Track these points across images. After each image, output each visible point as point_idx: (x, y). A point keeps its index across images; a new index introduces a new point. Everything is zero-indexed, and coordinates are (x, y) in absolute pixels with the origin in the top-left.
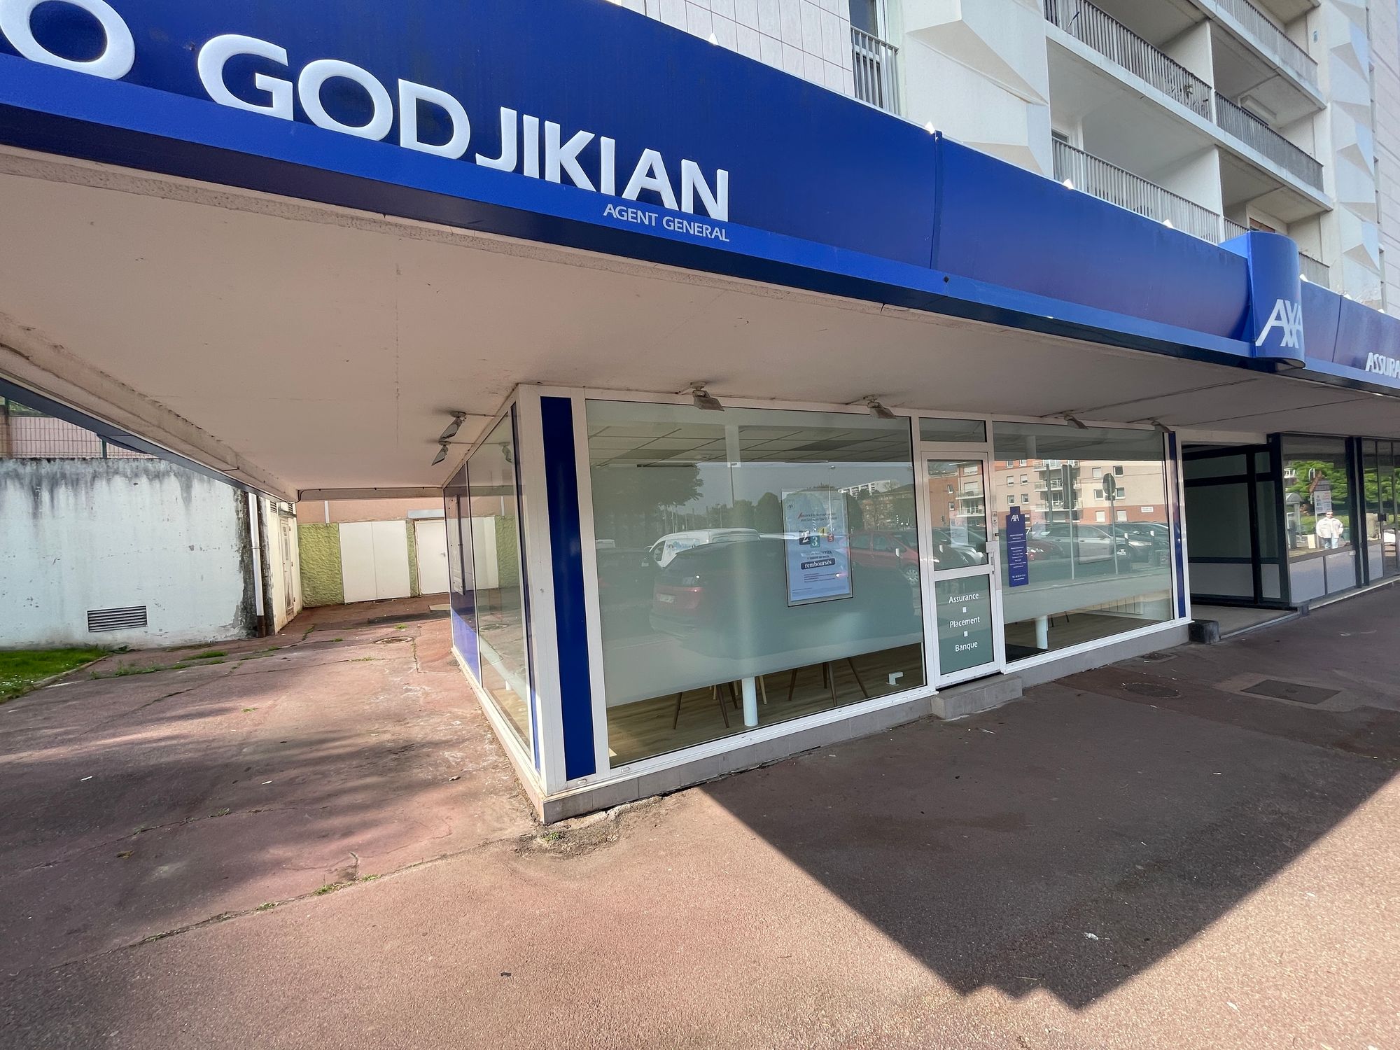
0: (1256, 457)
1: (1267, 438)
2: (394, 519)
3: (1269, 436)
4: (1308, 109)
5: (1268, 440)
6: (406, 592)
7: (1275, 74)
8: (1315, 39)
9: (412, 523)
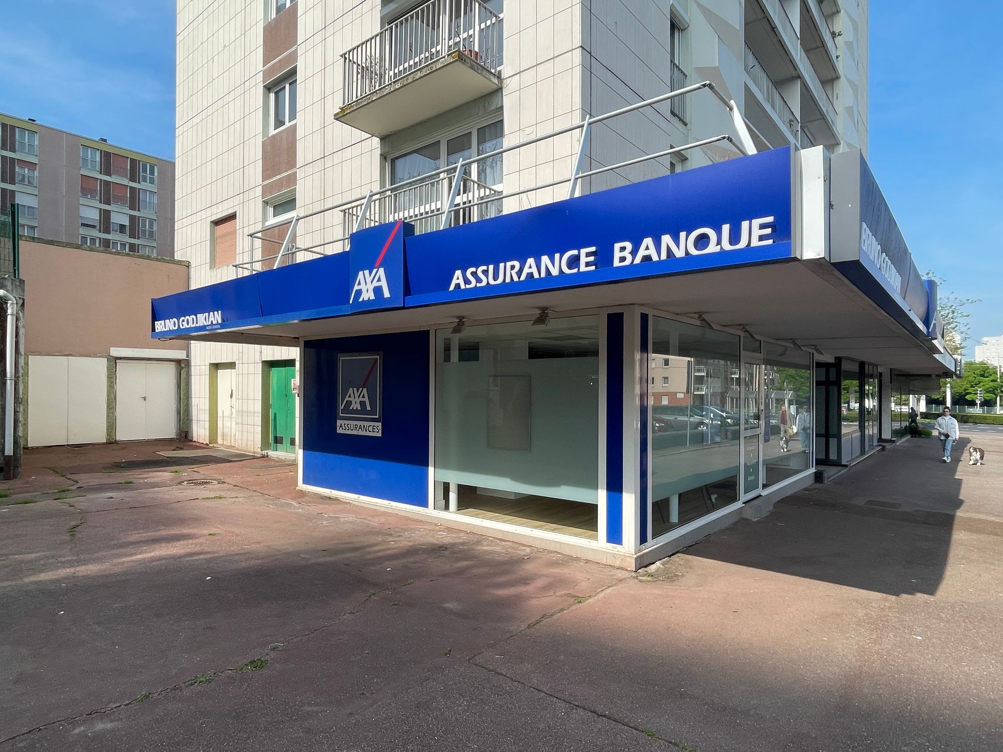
0: (830, 371)
1: (835, 359)
2: (94, 355)
3: (836, 358)
4: (834, 142)
5: (835, 361)
6: (100, 437)
7: (822, 117)
8: (837, 98)
9: (114, 361)
